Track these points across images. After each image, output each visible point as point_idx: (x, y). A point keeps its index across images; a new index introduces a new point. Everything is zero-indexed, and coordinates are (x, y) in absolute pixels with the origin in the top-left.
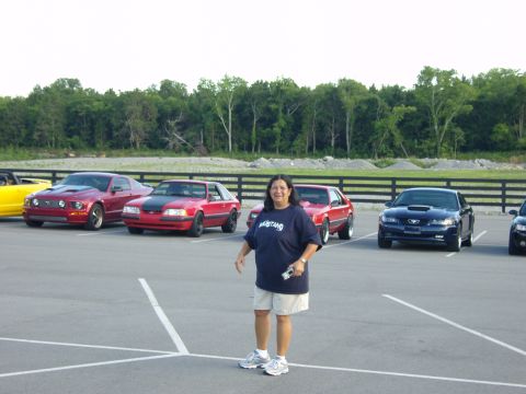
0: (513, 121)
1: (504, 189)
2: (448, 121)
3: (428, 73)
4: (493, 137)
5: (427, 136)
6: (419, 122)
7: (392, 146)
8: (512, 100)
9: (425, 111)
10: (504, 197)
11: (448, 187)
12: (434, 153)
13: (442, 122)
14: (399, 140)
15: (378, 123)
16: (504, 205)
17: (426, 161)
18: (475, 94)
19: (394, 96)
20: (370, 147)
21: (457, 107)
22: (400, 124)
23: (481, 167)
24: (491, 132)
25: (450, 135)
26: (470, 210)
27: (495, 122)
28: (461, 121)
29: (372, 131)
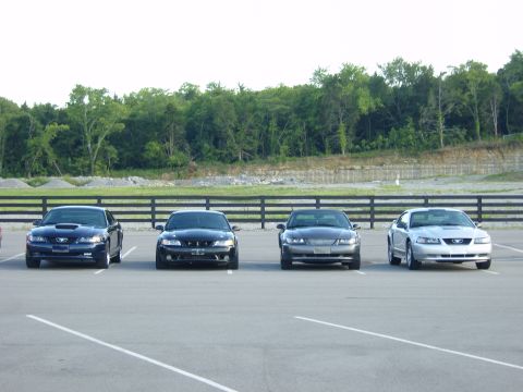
0: (164, 139)
1: (153, 205)
2: (101, 140)
3: (79, 92)
4: (145, 155)
5: (80, 154)
6: (72, 141)
7: (45, 164)
8: (162, 119)
9: (77, 130)
10: (153, 213)
11: (99, 204)
12: (88, 171)
13: (95, 140)
14: (52, 158)
15: (31, 142)
16: (153, 221)
17: (80, 179)
18: (126, 112)
19: (46, 114)
20: (23, 165)
21: (110, 126)
22: (53, 143)
23: (134, 184)
24: (143, 150)
25: (103, 153)
26: (119, 227)
27: (146, 140)
28: (113, 139)
29: (25, 150)
